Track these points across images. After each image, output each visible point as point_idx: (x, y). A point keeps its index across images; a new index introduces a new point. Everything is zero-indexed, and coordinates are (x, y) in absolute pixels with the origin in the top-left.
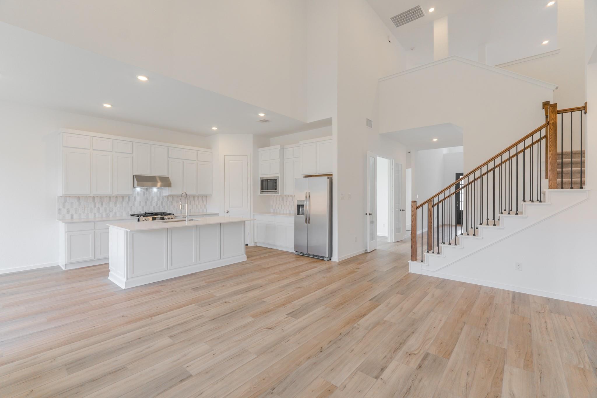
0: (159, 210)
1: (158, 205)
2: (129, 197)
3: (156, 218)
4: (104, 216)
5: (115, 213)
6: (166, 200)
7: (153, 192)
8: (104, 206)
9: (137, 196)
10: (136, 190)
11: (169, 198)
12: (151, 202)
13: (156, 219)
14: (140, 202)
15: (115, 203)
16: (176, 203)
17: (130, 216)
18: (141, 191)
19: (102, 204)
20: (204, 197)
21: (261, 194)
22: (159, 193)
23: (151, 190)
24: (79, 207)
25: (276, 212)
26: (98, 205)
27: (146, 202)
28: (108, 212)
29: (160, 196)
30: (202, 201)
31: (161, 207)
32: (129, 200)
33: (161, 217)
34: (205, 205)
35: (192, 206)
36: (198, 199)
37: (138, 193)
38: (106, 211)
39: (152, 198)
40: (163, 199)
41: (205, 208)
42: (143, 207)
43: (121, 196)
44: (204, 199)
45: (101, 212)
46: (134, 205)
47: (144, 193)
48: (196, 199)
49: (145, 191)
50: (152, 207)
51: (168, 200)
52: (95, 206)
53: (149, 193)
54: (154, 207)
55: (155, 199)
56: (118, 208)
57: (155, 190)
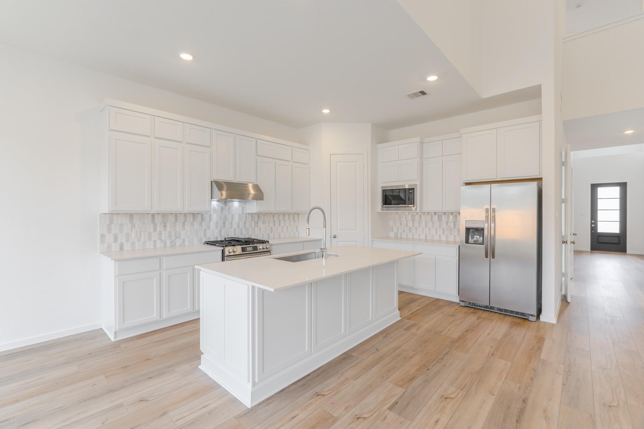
0: (242, 234)
1: (240, 227)
2: (202, 215)
3: (247, 248)
4: (168, 245)
5: (184, 240)
6: (250, 220)
7: (234, 208)
8: (168, 228)
9: (212, 213)
11: (254, 216)
12: (231, 223)
13: (246, 250)
14: (217, 223)
15: (184, 224)
16: (263, 223)
17: (204, 244)
18: (218, 205)
19: (165, 226)
20: (295, 214)
21: (382, 211)
22: (241, 208)
23: (231, 204)
24: (132, 231)
25: (399, 236)
26: (159, 228)
27: (224, 223)
28: (173, 238)
29: (243, 214)
30: (293, 220)
31: (244, 229)
32: (202, 219)
33: (253, 247)
34: (297, 227)
35: (282, 227)
36: (289, 218)
37: (214, 209)
38: (170, 236)
39: (233, 216)
40: (246, 217)
41: (297, 231)
42: (220, 231)
43: (192, 214)
44: (296, 217)
45: (163, 239)
46: (209, 228)
47: (222, 209)
48: (287, 217)
49: (224, 206)
50: (233, 229)
51: (252, 220)
52: (155, 230)
53: (229, 209)
54: (235, 229)
55: (236, 219)
56: (187, 231)
57: (236, 204)
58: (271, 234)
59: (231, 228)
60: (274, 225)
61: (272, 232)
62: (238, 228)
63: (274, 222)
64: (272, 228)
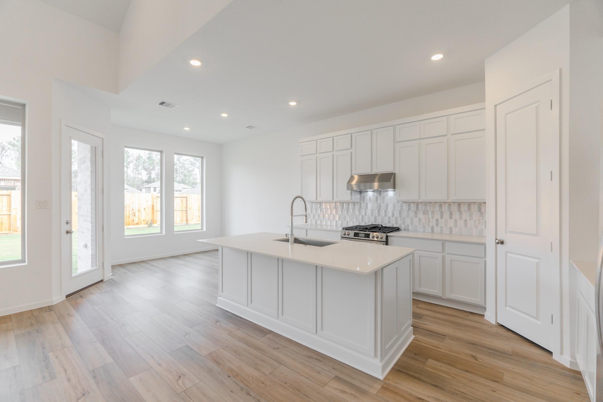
0: (397, 223)
1: (395, 216)
3: (360, 234)
6: (407, 209)
7: (388, 197)
10: (367, 194)
11: (412, 205)
12: (386, 212)
14: (372, 210)
16: (424, 214)
18: (374, 195)
22: (396, 197)
23: (385, 193)
27: (379, 211)
30: (479, 213)
31: (399, 219)
33: (365, 234)
35: (456, 221)
36: (469, 209)
37: (370, 199)
39: (387, 205)
42: (375, 218)
46: (366, 214)
47: (377, 198)
48: (464, 208)
49: (378, 196)
50: (387, 218)
51: (409, 209)
53: (384, 198)
54: (389, 218)
55: (390, 208)
57: (391, 193)
58: (435, 228)
59: (385, 216)
60: (442, 217)
61: (437, 225)
62: (393, 216)
63: (442, 213)
64: (437, 220)
